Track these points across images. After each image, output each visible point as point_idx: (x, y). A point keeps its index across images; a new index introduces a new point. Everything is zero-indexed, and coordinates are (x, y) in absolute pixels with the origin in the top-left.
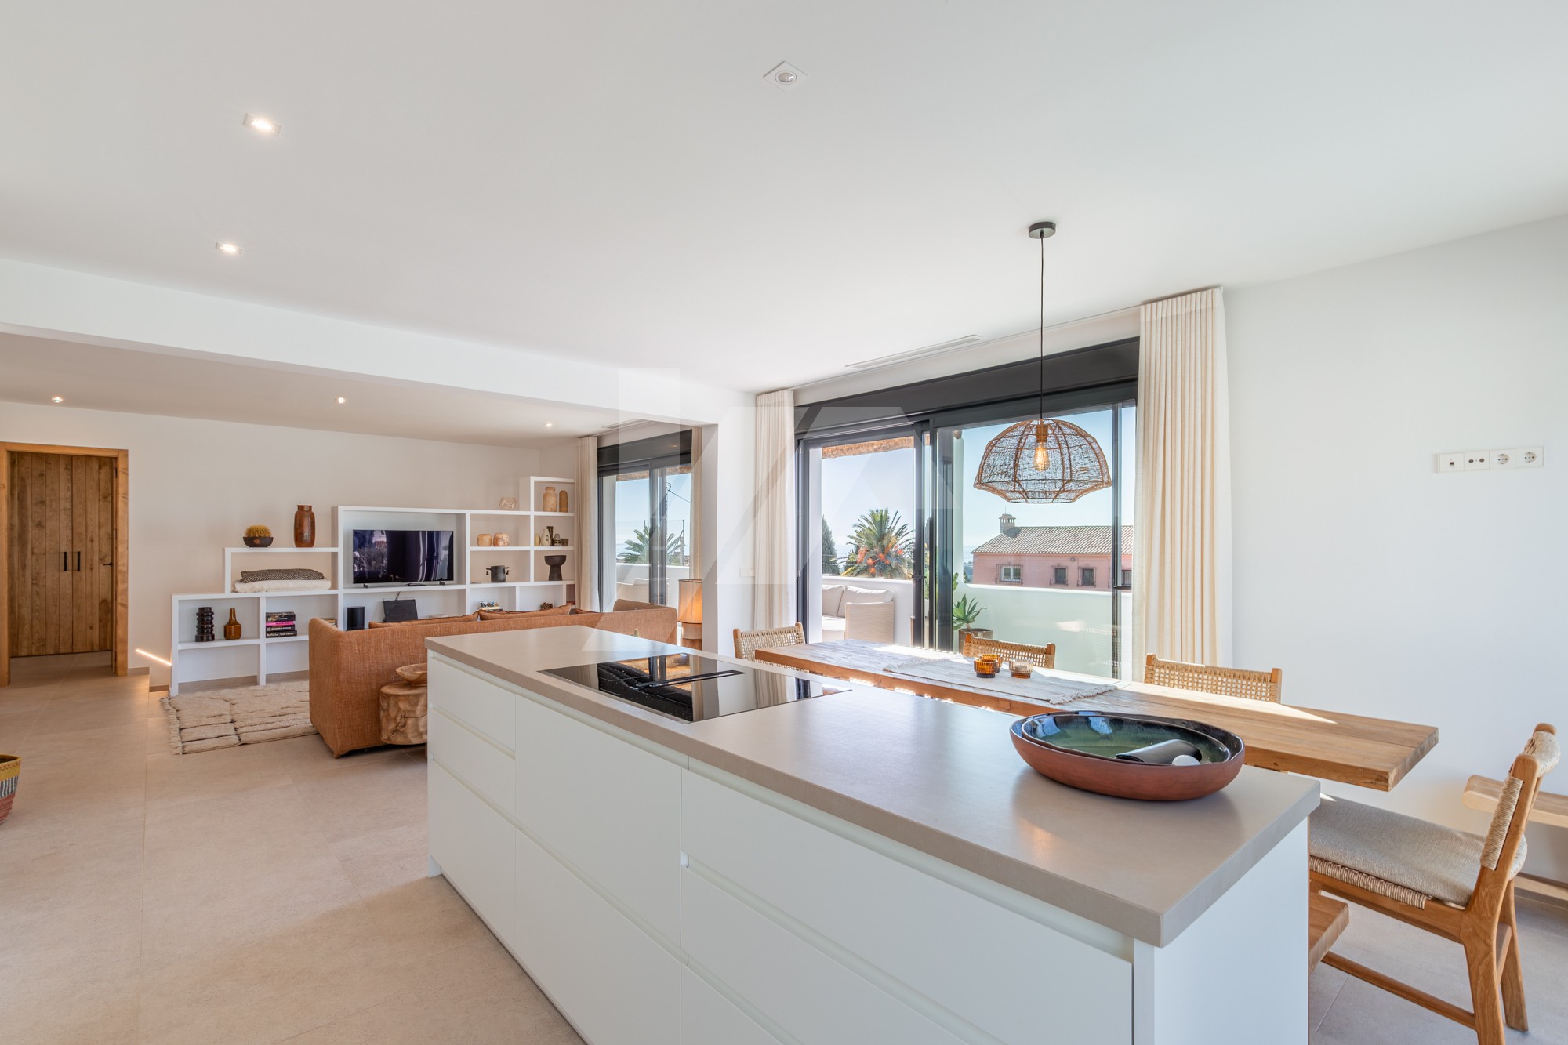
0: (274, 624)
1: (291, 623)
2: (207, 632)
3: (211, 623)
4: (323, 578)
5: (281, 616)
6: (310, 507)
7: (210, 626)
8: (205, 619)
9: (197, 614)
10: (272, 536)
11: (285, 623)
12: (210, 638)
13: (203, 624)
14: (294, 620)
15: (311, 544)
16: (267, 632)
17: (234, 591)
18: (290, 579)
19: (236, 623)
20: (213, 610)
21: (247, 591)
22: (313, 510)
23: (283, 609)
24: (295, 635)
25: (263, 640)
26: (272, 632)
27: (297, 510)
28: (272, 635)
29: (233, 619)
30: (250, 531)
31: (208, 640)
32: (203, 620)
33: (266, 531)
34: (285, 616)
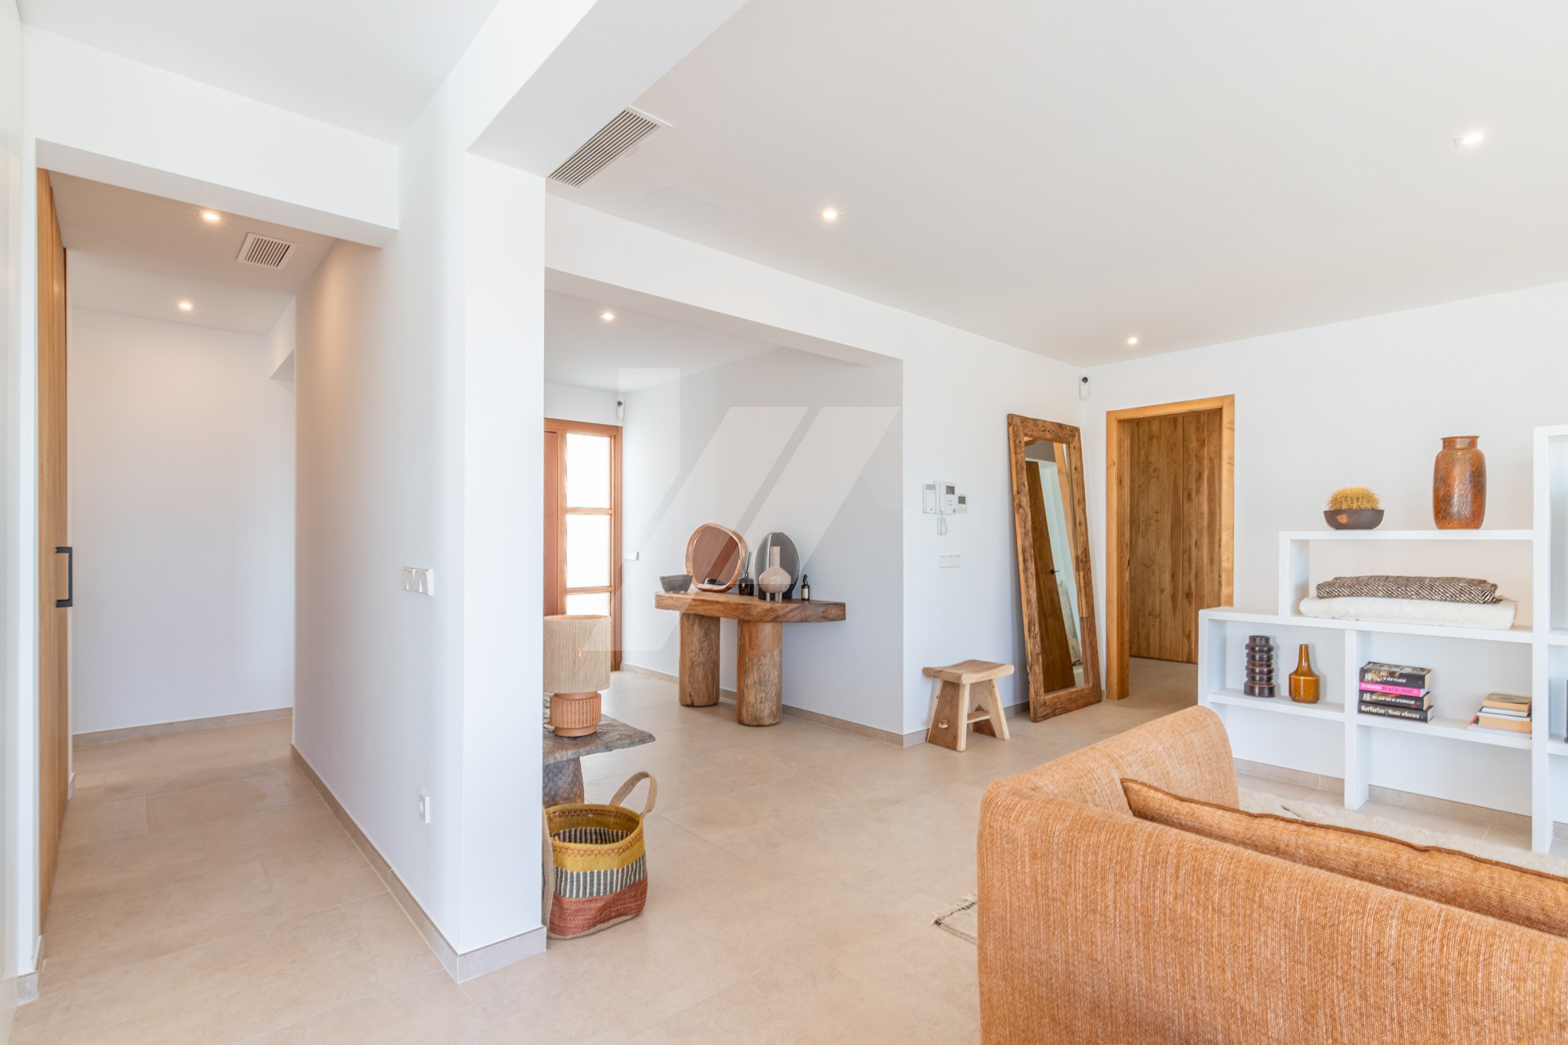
0: (1378, 688)
1: (1415, 692)
2: (1261, 679)
3: (1269, 666)
4: (1497, 601)
5: (1392, 674)
6: (1472, 441)
7: (1265, 670)
8: (1257, 657)
9: (1247, 647)
10: (1381, 506)
11: (1401, 690)
12: (1266, 692)
13: (1254, 665)
14: (1423, 686)
15: (1475, 520)
16: (1362, 702)
17: (1297, 612)
18: (1410, 597)
19: (1310, 673)
20: (1271, 643)
21: (1321, 615)
22: (1481, 446)
23: (1406, 659)
24: (1425, 720)
25: (1350, 717)
26: (1369, 704)
27: (1440, 448)
28: (1371, 709)
29: (1304, 664)
30: (1335, 500)
31: (1261, 695)
32: (1253, 658)
33: (1369, 497)
34: (1402, 676)
